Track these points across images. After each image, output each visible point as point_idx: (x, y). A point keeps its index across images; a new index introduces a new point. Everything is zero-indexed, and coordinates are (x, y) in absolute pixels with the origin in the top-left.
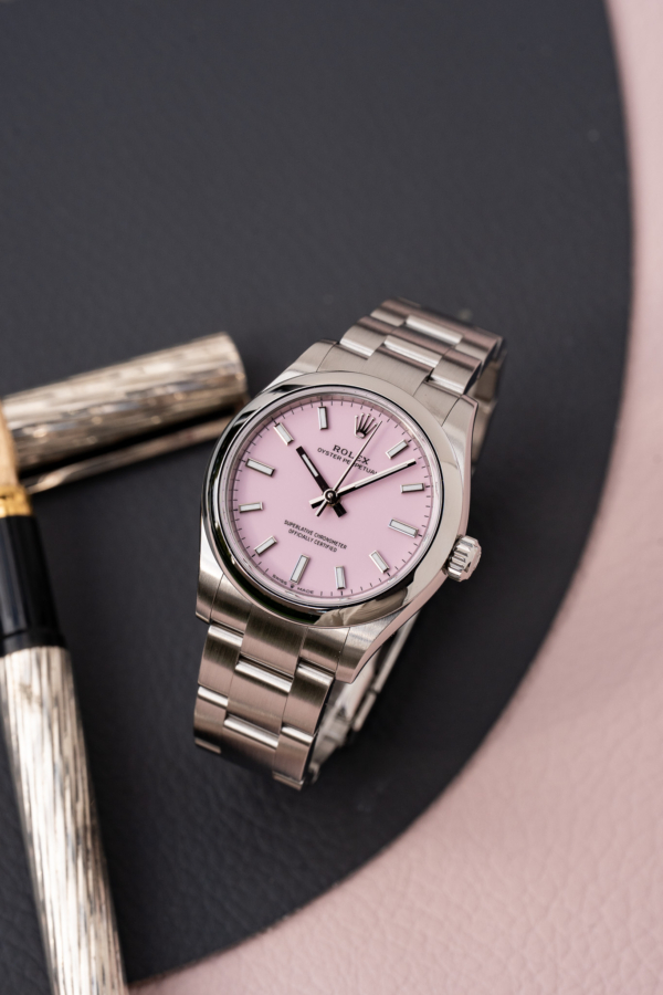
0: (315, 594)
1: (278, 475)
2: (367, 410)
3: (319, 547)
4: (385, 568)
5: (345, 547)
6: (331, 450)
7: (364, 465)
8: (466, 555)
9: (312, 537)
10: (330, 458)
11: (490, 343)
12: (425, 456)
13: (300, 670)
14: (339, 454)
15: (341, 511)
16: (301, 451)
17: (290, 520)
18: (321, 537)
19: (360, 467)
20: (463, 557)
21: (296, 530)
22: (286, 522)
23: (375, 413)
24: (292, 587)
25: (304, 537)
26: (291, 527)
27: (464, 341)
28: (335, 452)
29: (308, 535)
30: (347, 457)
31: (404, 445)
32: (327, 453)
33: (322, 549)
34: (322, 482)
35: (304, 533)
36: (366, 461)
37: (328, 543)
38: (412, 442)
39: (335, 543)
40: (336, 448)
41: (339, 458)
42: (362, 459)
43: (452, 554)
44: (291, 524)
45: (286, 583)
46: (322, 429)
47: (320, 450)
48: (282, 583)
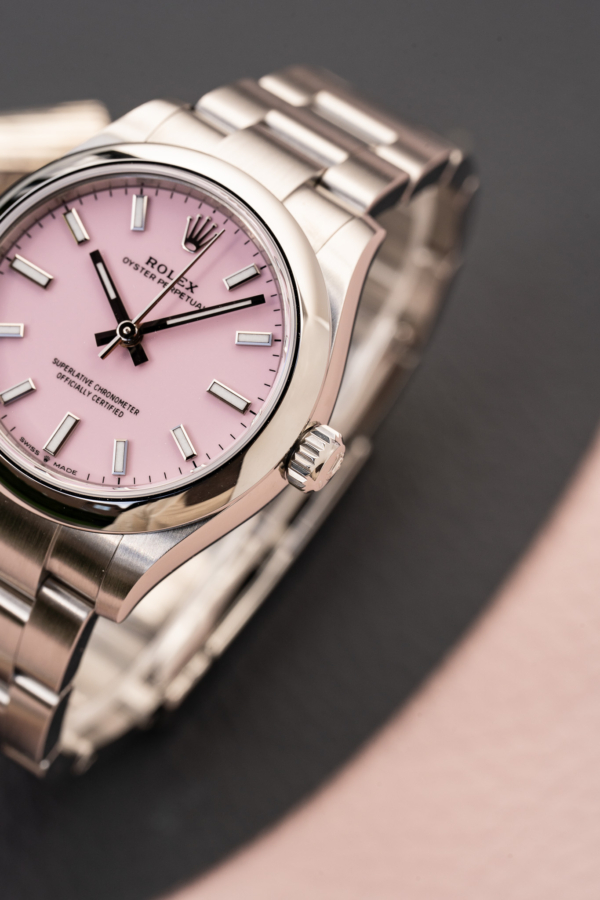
0: (78, 475)
1: (56, 289)
2: (207, 212)
3: (98, 406)
4: (189, 454)
5: (137, 412)
6: (142, 263)
7: (188, 293)
8: (317, 453)
9: (91, 389)
10: (139, 275)
11: (436, 155)
12: (280, 294)
13: (46, 591)
14: (154, 271)
15: (140, 358)
16: (96, 257)
17: (62, 359)
18: (104, 391)
19: (182, 295)
20: (312, 455)
21: (68, 375)
22: (56, 362)
23: (219, 218)
24: (46, 460)
25: (78, 387)
26: (61, 370)
27: (399, 146)
28: (148, 267)
29: (84, 386)
30: (164, 277)
31: (252, 272)
32: (137, 267)
33: (102, 409)
34: (118, 308)
35: (79, 382)
36: (192, 288)
37: (112, 403)
38: (266, 270)
39: (123, 403)
40: (151, 261)
41: (153, 277)
42: (187, 285)
43: (295, 448)
44: (62, 365)
45: (37, 453)
46: (136, 232)
47: (127, 261)
48: (32, 451)
